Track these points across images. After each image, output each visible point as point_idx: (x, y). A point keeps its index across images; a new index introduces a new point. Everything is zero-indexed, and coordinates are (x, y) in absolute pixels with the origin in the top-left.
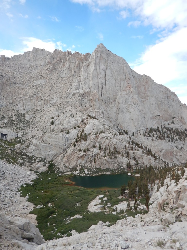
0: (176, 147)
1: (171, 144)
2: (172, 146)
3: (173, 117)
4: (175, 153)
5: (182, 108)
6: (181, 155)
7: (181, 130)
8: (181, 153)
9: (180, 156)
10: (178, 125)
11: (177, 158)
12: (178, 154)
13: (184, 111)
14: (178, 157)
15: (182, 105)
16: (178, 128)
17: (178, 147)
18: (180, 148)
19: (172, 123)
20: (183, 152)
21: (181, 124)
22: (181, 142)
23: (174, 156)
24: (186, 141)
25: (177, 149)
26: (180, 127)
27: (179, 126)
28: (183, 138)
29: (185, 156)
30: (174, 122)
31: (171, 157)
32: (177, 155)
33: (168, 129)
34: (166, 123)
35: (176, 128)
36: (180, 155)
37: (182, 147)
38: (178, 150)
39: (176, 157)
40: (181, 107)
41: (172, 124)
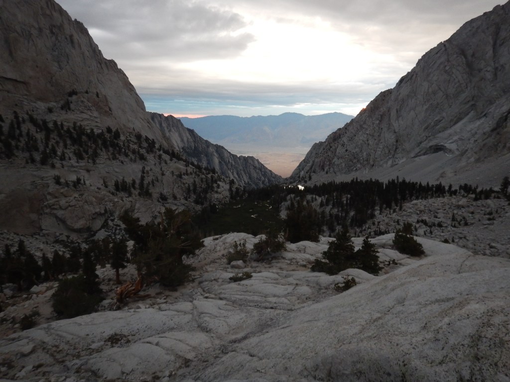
0: (54, 178)
1: (35, 173)
2: (42, 179)
3: (68, 91)
4: (50, 202)
5: (106, 71)
6: (71, 204)
7: (92, 130)
8: (72, 198)
9: (70, 208)
10: (85, 116)
11: (57, 217)
12: (63, 202)
13: (111, 80)
14: (60, 213)
15: (106, 63)
16: (84, 123)
17: (62, 180)
18: (71, 184)
19: (62, 108)
20: (82, 195)
21: (96, 114)
22: (82, 163)
23: (48, 211)
24: (98, 161)
25: (57, 187)
26: (90, 122)
27: (89, 117)
28: (90, 151)
29: (86, 207)
30: (72, 106)
31: (34, 216)
32: (55, 207)
33: (43, 126)
34: (42, 106)
35: (75, 123)
36: (70, 206)
37: (79, 180)
38: (62, 191)
39: (55, 212)
40: (102, 68)
41: (63, 112)
